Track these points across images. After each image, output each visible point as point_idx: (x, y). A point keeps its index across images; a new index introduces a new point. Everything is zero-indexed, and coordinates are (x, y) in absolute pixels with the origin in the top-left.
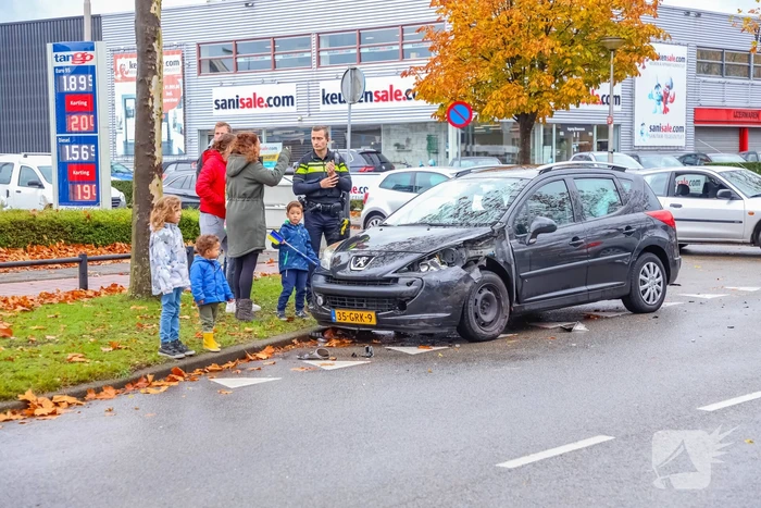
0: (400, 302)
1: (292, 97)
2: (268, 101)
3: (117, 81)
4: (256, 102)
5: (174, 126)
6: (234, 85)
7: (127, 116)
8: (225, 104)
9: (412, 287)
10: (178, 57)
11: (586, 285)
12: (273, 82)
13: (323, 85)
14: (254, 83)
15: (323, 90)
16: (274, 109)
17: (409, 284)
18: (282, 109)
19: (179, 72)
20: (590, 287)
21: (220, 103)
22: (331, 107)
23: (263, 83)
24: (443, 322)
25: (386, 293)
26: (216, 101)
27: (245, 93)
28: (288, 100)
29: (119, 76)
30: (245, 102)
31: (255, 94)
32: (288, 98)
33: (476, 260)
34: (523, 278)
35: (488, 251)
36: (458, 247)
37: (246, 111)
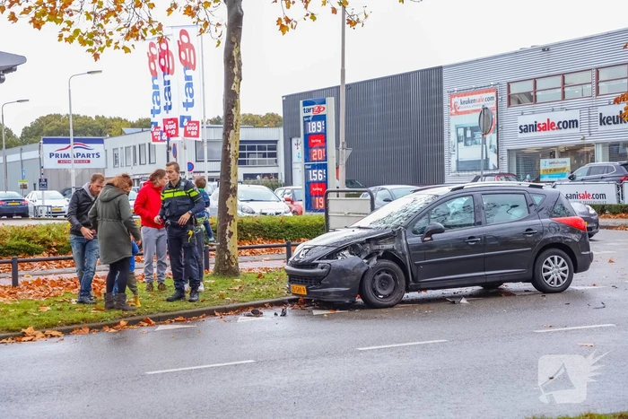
0: (317, 279)
1: (576, 121)
2: (558, 125)
3: (452, 115)
4: (549, 126)
5: (490, 147)
6: (533, 113)
7: (459, 141)
8: (525, 129)
9: (324, 270)
10: (493, 94)
11: (484, 271)
12: (562, 109)
13: (600, 110)
14: (548, 111)
15: (601, 114)
16: (563, 131)
17: (322, 268)
18: (569, 131)
19: (494, 105)
20: (487, 273)
21: (523, 128)
22: (607, 127)
23: (553, 110)
24: (345, 294)
25: (309, 273)
26: (520, 127)
27: (541, 119)
28: (574, 123)
29: (454, 111)
30: (541, 126)
31: (548, 120)
32: (573, 121)
33: (377, 252)
34: (418, 265)
35: (389, 246)
36: (362, 243)
37: (542, 133)
